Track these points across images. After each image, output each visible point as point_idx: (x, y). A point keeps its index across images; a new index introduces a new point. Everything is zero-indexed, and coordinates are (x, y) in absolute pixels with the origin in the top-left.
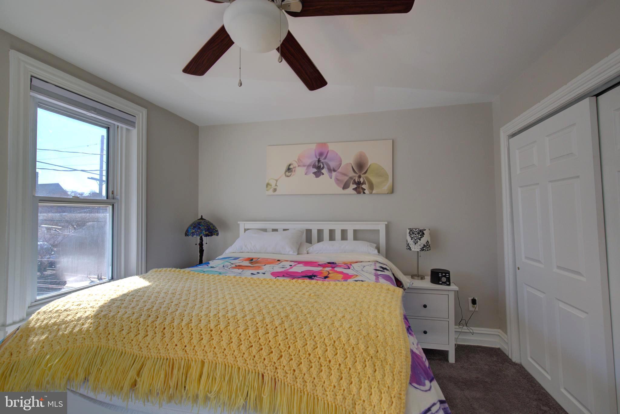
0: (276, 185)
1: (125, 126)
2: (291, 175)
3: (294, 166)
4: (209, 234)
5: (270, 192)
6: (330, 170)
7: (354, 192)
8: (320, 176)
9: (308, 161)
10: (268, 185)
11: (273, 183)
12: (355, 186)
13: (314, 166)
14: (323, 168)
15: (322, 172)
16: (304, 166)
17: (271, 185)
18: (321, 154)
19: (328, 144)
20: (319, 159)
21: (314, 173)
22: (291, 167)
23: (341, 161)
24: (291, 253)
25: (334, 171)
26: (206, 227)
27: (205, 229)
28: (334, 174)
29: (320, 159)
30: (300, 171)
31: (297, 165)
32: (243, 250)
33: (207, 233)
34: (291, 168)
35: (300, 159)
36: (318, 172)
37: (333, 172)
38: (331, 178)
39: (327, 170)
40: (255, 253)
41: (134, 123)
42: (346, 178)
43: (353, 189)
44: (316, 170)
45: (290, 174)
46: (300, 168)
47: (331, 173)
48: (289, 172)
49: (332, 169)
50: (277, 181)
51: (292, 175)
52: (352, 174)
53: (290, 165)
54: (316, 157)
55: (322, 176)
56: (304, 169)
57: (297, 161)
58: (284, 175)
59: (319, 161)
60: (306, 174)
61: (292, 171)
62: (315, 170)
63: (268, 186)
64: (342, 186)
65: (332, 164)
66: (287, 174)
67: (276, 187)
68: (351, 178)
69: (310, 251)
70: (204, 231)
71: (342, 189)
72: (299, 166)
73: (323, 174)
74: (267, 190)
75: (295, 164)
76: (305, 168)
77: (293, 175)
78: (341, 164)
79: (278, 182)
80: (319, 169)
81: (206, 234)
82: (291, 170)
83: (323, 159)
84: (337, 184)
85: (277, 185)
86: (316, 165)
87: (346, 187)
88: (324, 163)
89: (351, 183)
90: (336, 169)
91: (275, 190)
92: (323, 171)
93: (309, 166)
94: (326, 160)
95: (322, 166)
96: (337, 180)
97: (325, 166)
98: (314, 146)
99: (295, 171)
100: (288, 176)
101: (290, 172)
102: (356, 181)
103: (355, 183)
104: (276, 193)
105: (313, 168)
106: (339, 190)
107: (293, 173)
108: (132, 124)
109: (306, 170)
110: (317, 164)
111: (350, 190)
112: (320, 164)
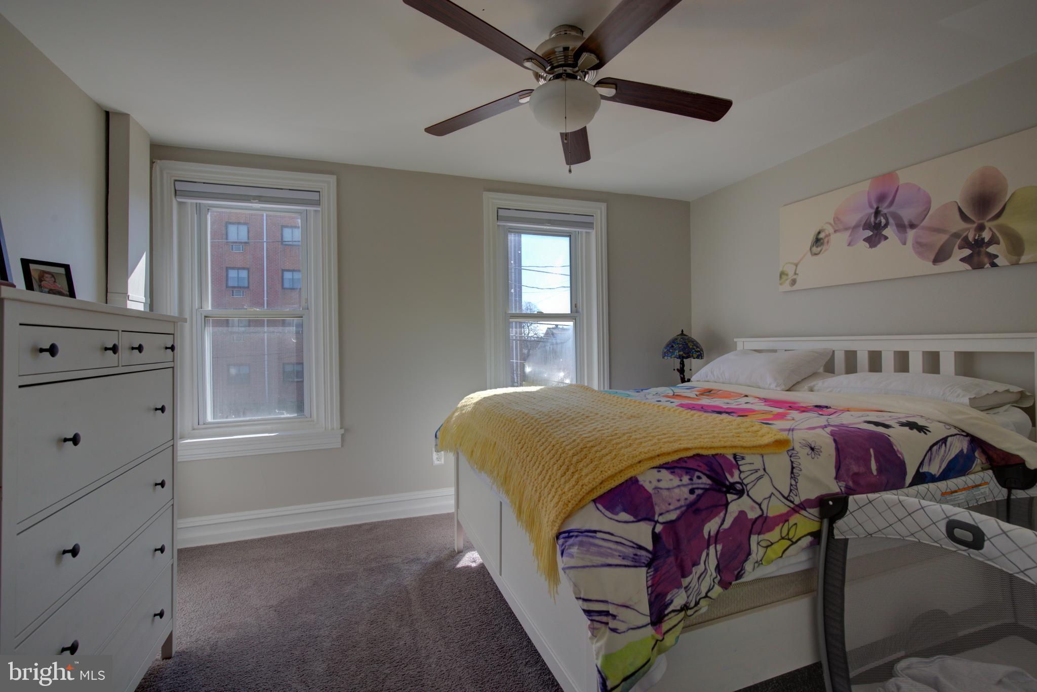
0: (795, 274)
1: (584, 230)
2: (821, 251)
3: (827, 233)
4: (684, 355)
5: (787, 286)
6: (902, 227)
7: (967, 267)
8: (879, 242)
9: (854, 218)
10: (782, 274)
11: (790, 270)
12: (967, 252)
13: (867, 226)
14: (886, 225)
15: (882, 234)
16: (846, 229)
17: (787, 275)
18: (881, 198)
19: (897, 172)
20: (878, 208)
21: (868, 240)
22: (822, 236)
23: (929, 203)
24: (773, 386)
25: (912, 226)
26: (680, 346)
27: (680, 347)
28: (911, 234)
29: (880, 209)
30: (838, 241)
31: (831, 230)
32: (708, 378)
33: (681, 353)
34: (822, 239)
35: (837, 218)
36: (876, 235)
37: (908, 230)
38: (904, 244)
39: (895, 228)
40: (723, 383)
41: (593, 223)
42: (943, 238)
43: (962, 260)
44: (871, 233)
45: (819, 249)
46: (838, 234)
47: (905, 232)
48: (817, 247)
49: (906, 223)
50: (796, 265)
51: (823, 250)
52: (958, 225)
53: (819, 233)
54: (871, 207)
55: (883, 244)
56: (845, 236)
57: (833, 223)
58: (809, 253)
59: (877, 213)
60: (849, 245)
61: (822, 244)
62: (869, 233)
63: (783, 276)
64: (932, 257)
65: (907, 214)
66: (815, 249)
67: (795, 277)
68: (956, 235)
69: (816, 388)
70: (677, 351)
71: (931, 263)
72: (835, 231)
73: (886, 238)
74: (781, 284)
75: (830, 230)
76: (848, 233)
77: (826, 250)
78: (928, 210)
79: (799, 266)
80: (877, 229)
81: (679, 355)
82: (822, 241)
83: (885, 208)
84: (920, 254)
85: (797, 272)
86: (870, 222)
87: (940, 257)
88: (888, 215)
89: (956, 247)
90: (915, 223)
91: (794, 282)
92: (885, 232)
93: (855, 227)
94: (892, 209)
95: (883, 221)
96: (921, 247)
97: (891, 221)
98: (865, 186)
99: (828, 242)
100: (816, 254)
101: (820, 246)
102: (971, 238)
103: (966, 244)
104: (796, 287)
105: (863, 229)
106: (927, 267)
107: (824, 247)
108: (590, 225)
109: (850, 236)
110: (872, 219)
111: (954, 263)
112: (878, 219)
